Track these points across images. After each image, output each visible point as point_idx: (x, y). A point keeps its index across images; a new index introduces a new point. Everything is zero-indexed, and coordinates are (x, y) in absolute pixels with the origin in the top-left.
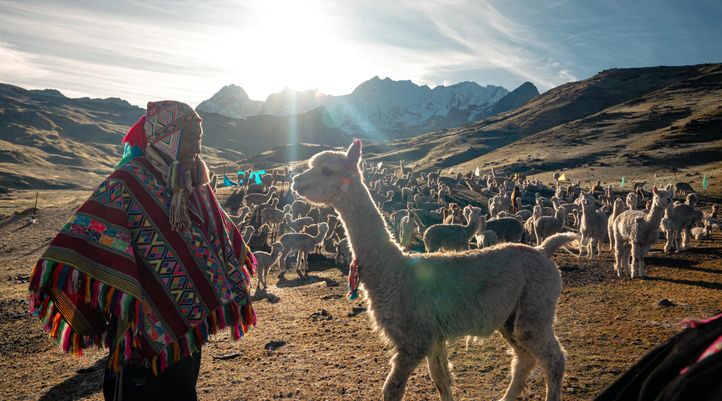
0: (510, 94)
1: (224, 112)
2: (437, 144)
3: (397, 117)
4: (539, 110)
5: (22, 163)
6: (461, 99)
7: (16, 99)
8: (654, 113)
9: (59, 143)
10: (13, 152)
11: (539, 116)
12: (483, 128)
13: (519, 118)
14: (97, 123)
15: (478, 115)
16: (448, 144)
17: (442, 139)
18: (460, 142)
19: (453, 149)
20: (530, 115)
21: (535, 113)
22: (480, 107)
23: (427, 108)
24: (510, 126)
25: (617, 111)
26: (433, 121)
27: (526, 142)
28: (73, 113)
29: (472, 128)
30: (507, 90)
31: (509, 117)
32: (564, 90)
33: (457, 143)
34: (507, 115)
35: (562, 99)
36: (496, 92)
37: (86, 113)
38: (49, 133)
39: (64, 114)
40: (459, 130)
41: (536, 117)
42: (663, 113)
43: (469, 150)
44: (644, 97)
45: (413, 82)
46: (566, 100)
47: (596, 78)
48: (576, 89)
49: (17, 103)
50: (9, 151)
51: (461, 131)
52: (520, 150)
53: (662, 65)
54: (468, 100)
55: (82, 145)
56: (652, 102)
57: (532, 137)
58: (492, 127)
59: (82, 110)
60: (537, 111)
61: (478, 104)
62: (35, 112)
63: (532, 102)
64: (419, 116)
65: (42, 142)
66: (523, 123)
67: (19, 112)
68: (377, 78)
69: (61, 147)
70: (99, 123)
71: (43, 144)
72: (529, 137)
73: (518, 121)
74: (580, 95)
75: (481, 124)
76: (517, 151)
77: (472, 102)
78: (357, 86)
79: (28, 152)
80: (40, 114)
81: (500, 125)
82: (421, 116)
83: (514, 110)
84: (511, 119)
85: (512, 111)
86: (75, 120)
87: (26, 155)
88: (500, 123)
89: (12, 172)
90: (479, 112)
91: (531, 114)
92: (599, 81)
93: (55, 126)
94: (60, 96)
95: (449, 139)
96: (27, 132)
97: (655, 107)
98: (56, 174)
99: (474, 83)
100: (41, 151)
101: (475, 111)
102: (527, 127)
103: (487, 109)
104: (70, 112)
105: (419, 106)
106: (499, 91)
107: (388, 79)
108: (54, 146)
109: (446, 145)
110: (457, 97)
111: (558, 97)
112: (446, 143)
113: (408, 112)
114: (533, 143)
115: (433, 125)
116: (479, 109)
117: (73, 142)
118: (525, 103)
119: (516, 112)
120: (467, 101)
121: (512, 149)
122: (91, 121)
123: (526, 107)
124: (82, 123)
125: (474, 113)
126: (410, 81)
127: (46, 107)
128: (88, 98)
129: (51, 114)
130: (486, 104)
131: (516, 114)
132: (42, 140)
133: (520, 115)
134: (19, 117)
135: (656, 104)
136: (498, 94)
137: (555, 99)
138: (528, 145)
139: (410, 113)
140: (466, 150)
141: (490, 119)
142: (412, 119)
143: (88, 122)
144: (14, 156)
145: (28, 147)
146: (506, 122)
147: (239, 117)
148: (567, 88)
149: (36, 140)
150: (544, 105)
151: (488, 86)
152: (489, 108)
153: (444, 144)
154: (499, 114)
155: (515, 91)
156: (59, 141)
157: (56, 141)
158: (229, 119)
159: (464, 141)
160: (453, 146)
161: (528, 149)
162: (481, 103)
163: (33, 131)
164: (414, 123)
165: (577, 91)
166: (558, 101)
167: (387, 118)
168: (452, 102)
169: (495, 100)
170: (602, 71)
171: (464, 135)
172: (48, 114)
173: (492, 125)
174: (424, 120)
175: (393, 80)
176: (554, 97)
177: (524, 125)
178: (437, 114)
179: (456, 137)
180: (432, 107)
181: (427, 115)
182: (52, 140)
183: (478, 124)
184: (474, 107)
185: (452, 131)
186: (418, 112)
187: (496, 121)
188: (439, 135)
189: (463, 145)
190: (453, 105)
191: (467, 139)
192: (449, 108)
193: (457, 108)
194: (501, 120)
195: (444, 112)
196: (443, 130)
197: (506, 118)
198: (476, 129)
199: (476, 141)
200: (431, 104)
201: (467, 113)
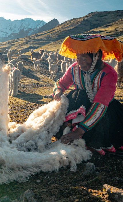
0: (47, 24)
2: (14, 44)
6: (25, 26)
8: (117, 31)
11: (61, 33)
12: (35, 38)
13: (51, 34)
15: (32, 33)
17: (17, 42)
19: (22, 46)
20: (56, 32)
21: (58, 31)
22: (33, 29)
23: (10, 30)
24: (47, 37)
25: (98, 30)
26: (13, 35)
27: (56, 43)
29: (30, 38)
30: (45, 22)
31: (47, 33)
32: (72, 21)
33: (24, 44)
34: (46, 32)
35: (71, 25)
36: (40, 23)
40: (24, 39)
42: (121, 31)
43: (29, 47)
44: (111, 24)
45: (4, 18)
46: (73, 26)
47: (87, 16)
48: (77, 21)
51: (25, 39)
53: (120, 10)
56: (115, 26)
57: (59, 41)
58: (40, 37)
61: (32, 28)
63: (57, 27)
64: (7, 33)
66: (53, 36)
72: (57, 41)
74: (80, 24)
75: (34, 36)
77: (30, 27)
84: (48, 34)
88: (43, 36)
90: (32, 32)
91: (57, 32)
92: (89, 17)
97: (117, 28)
99: (31, 19)
101: (31, 31)
103: (36, 30)
105: (7, 29)
106: (42, 23)
109: (19, 45)
110: (23, 25)
111: (69, 25)
112: (19, 44)
113: (2, 31)
114: (59, 44)
115: (12, 37)
118: (54, 27)
119: (50, 31)
120: (27, 27)
121: (49, 46)
123: (54, 29)
125: (30, 32)
130: (36, 28)
131: (50, 32)
133: (52, 32)
135: (117, 27)
137: (68, 25)
138: (57, 45)
139: (3, 32)
140: (28, 47)
141: (38, 34)
142: (3, 35)
146: (46, 35)
148: (73, 21)
150: (63, 28)
151: (37, 20)
152: (37, 30)
154: (42, 32)
155: (49, 23)
159: (27, 43)
160: (22, 45)
162: (34, 28)
164: (4, 36)
165: (78, 22)
166: (69, 26)
168: (21, 27)
169: (40, 27)
170: (90, 13)
171: (27, 41)
173: (39, 37)
174: (8, 35)
176: (67, 25)
177: (54, 37)
178: (14, 33)
179: (24, 42)
181: (10, 33)
183: (33, 36)
184: (31, 29)
185: (21, 39)
186: (6, 31)
187: (41, 35)
188: (16, 41)
189: (26, 45)
190: (21, 28)
191: (28, 42)
192: (20, 30)
193: (23, 30)
194: (43, 35)
195: (17, 31)
196: (18, 39)
197: (45, 34)
198: (32, 38)
199: (32, 43)
200: (12, 28)
201: (27, 32)
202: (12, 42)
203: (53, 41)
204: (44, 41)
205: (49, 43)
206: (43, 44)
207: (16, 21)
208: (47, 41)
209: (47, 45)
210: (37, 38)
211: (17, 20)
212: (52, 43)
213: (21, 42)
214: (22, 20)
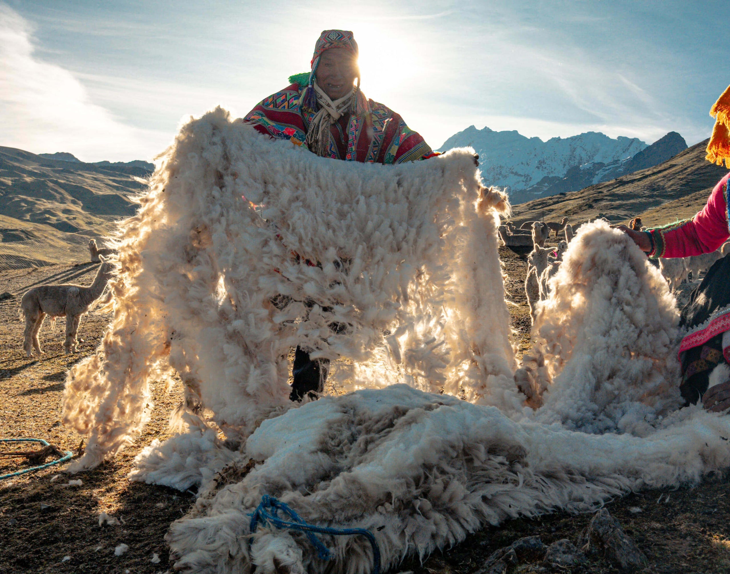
0: (649, 148)
2: (552, 210)
3: (499, 179)
4: (692, 166)
5: (32, 244)
6: (583, 155)
7: (22, 166)
9: (75, 218)
10: (22, 231)
11: (692, 173)
12: (615, 190)
13: (664, 177)
14: (119, 193)
15: (605, 176)
16: (570, 210)
17: (560, 205)
18: (584, 208)
20: (679, 172)
21: (686, 169)
22: (608, 165)
23: (538, 168)
24: (652, 188)
26: (546, 184)
27: (679, 204)
28: (89, 181)
29: (600, 190)
30: (644, 142)
31: (650, 175)
33: (580, 209)
34: (647, 173)
36: (629, 146)
37: (106, 180)
38: (63, 206)
39: (79, 183)
40: (582, 193)
41: (688, 175)
45: (520, 133)
49: (24, 171)
50: (16, 230)
51: (586, 194)
52: (671, 216)
54: (593, 157)
55: (102, 220)
57: (686, 198)
58: (628, 189)
59: (101, 176)
60: (689, 167)
61: (606, 162)
62: (45, 181)
63: (682, 156)
64: (528, 178)
65: (55, 218)
66: (670, 183)
67: (26, 182)
68: (472, 128)
69: (77, 224)
70: (122, 193)
71: (57, 220)
72: (682, 198)
73: (663, 180)
75: (612, 185)
76: (667, 216)
77: (597, 159)
78: (446, 139)
79: (39, 230)
80: (51, 184)
81: (638, 186)
82: (531, 178)
83: (656, 165)
84: (653, 177)
85: (655, 168)
86: (94, 191)
87: (36, 233)
88: (639, 183)
89: (21, 255)
91: (682, 171)
93: (70, 198)
94: (74, 160)
95: (569, 204)
96: (36, 206)
98: (72, 256)
99: (600, 134)
100: (54, 229)
101: (601, 170)
102: (673, 188)
103: (617, 168)
104: (87, 180)
105: (528, 164)
106: (634, 145)
107: (487, 130)
108: (69, 222)
109: (566, 212)
110: (578, 151)
112: (566, 209)
113: (512, 173)
114: (689, 206)
115: (546, 189)
116: (607, 168)
117: (92, 217)
118: (672, 158)
119: (660, 168)
120: (591, 157)
121: (659, 214)
122: (111, 190)
123: (672, 163)
124: (101, 193)
125: (600, 174)
126: (515, 132)
127: (57, 175)
128: (108, 162)
129: (65, 183)
130: (616, 162)
131: (660, 172)
132: (54, 215)
133: (665, 173)
134: (26, 188)
136: (631, 149)
138: (683, 208)
139: (516, 174)
141: (625, 178)
142: (518, 182)
143: (109, 192)
144: (23, 235)
145: (38, 225)
146: (646, 182)
149: (47, 216)
151: (619, 138)
152: (619, 167)
153: (563, 211)
154: (635, 173)
155: (656, 144)
156: (74, 216)
157: (71, 217)
159: (591, 207)
160: (575, 213)
161: (682, 213)
162: (610, 160)
163: (45, 204)
164: (521, 187)
168: (570, 159)
169: (628, 157)
171: (589, 199)
172: (61, 183)
173: (627, 186)
174: (534, 182)
175: (494, 130)
177: (672, 185)
178: (551, 176)
179: (580, 201)
180: (544, 166)
181: (537, 176)
182: (66, 216)
183: (607, 186)
184: (601, 165)
185: (572, 195)
186: (526, 173)
187: (632, 181)
188: (556, 200)
189: (589, 211)
190: (572, 163)
191: (594, 204)
192: (567, 167)
193: (577, 167)
194: (639, 180)
195: (561, 172)
196: (561, 194)
197: (646, 177)
198: (605, 191)
199: (607, 206)
200: (544, 162)
201: (590, 173)
202: (543, 204)
203: (671, 197)
204: (643, 200)
205: (657, 203)
206: (641, 208)
207: (557, 140)
208: (651, 200)
209: (650, 209)
210: (620, 190)
211: (559, 139)
212: (666, 203)
213: (571, 204)
214: (573, 139)
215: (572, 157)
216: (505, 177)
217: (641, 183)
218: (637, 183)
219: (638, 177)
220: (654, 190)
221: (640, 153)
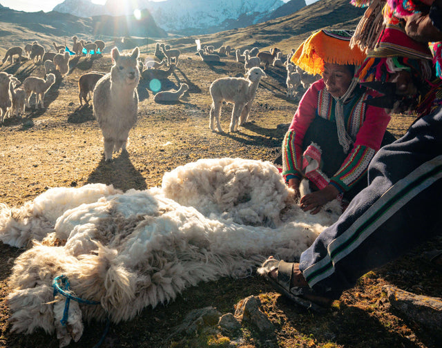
0: (285, 4)
1: (73, 13)
2: (229, 39)
3: (201, 19)
6: (249, 7)
11: (308, 20)
12: (265, 28)
13: (293, 22)
15: (260, 20)
16: (239, 39)
17: (234, 35)
18: (247, 38)
19: (242, 42)
20: (301, 20)
21: (305, 18)
22: (262, 13)
23: (223, 13)
24: (285, 28)
26: (227, 23)
27: (299, 38)
29: (257, 28)
30: (283, 1)
33: (245, 38)
34: (283, 19)
35: (327, 8)
40: (247, 29)
41: (305, 21)
43: (254, 43)
46: (329, 9)
51: (249, 29)
57: (303, 35)
60: (307, 17)
61: (261, 11)
64: (217, 19)
66: (295, 26)
72: (301, 35)
73: (292, 24)
74: (340, 5)
75: (263, 25)
77: (256, 10)
82: (219, 19)
83: (289, 14)
84: (286, 22)
85: (287, 17)
90: (260, 18)
95: (239, 35)
101: (258, 16)
102: (297, 28)
103: (266, 15)
105: (217, 11)
106: (277, 2)
111: (323, 7)
112: (237, 38)
113: (209, 16)
115: (226, 26)
116: (261, 15)
118: (298, 11)
119: (290, 17)
120: (253, 8)
121: (288, 43)
123: (297, 14)
125: (257, 18)
130: (266, 12)
131: (290, 19)
133: (293, 19)
136: (275, 5)
139: (211, 16)
140: (252, 43)
141: (270, 22)
142: (211, 21)
146: (282, 24)
147: (85, 16)
150: (312, 12)
152: (268, 14)
153: (235, 39)
154: (277, 19)
158: (77, 18)
159: (251, 37)
160: (242, 40)
162: (263, 11)
164: (213, 24)
165: (338, 3)
166: (323, 10)
167: (194, 19)
169: (273, 9)
171: (250, 32)
173: (272, 26)
174: (220, 22)
176: (320, 7)
178: (230, 18)
179: (245, 34)
180: (227, 12)
181: (223, 18)
183: (261, 26)
184: (258, 13)
185: (241, 30)
186: (216, 16)
187: (275, 24)
188: (232, 32)
189: (250, 40)
190: (242, 11)
192: (239, 13)
193: (245, 13)
194: (279, 23)
195: (235, 16)
196: (235, 29)
197: (282, 21)
198: (259, 29)
199: (260, 37)
200: (227, 10)
201: (252, 17)
202: (225, 34)
203: (295, 34)
204: (280, 35)
205: (288, 37)
206: (278, 39)
208: (284, 35)
209: (284, 40)
210: (267, 28)
212: (293, 37)
213: (241, 35)
215: (242, 8)
216: (205, 18)
217: (280, 25)
218: (277, 25)
219: (278, 21)
220: (286, 29)
221: (280, 7)
